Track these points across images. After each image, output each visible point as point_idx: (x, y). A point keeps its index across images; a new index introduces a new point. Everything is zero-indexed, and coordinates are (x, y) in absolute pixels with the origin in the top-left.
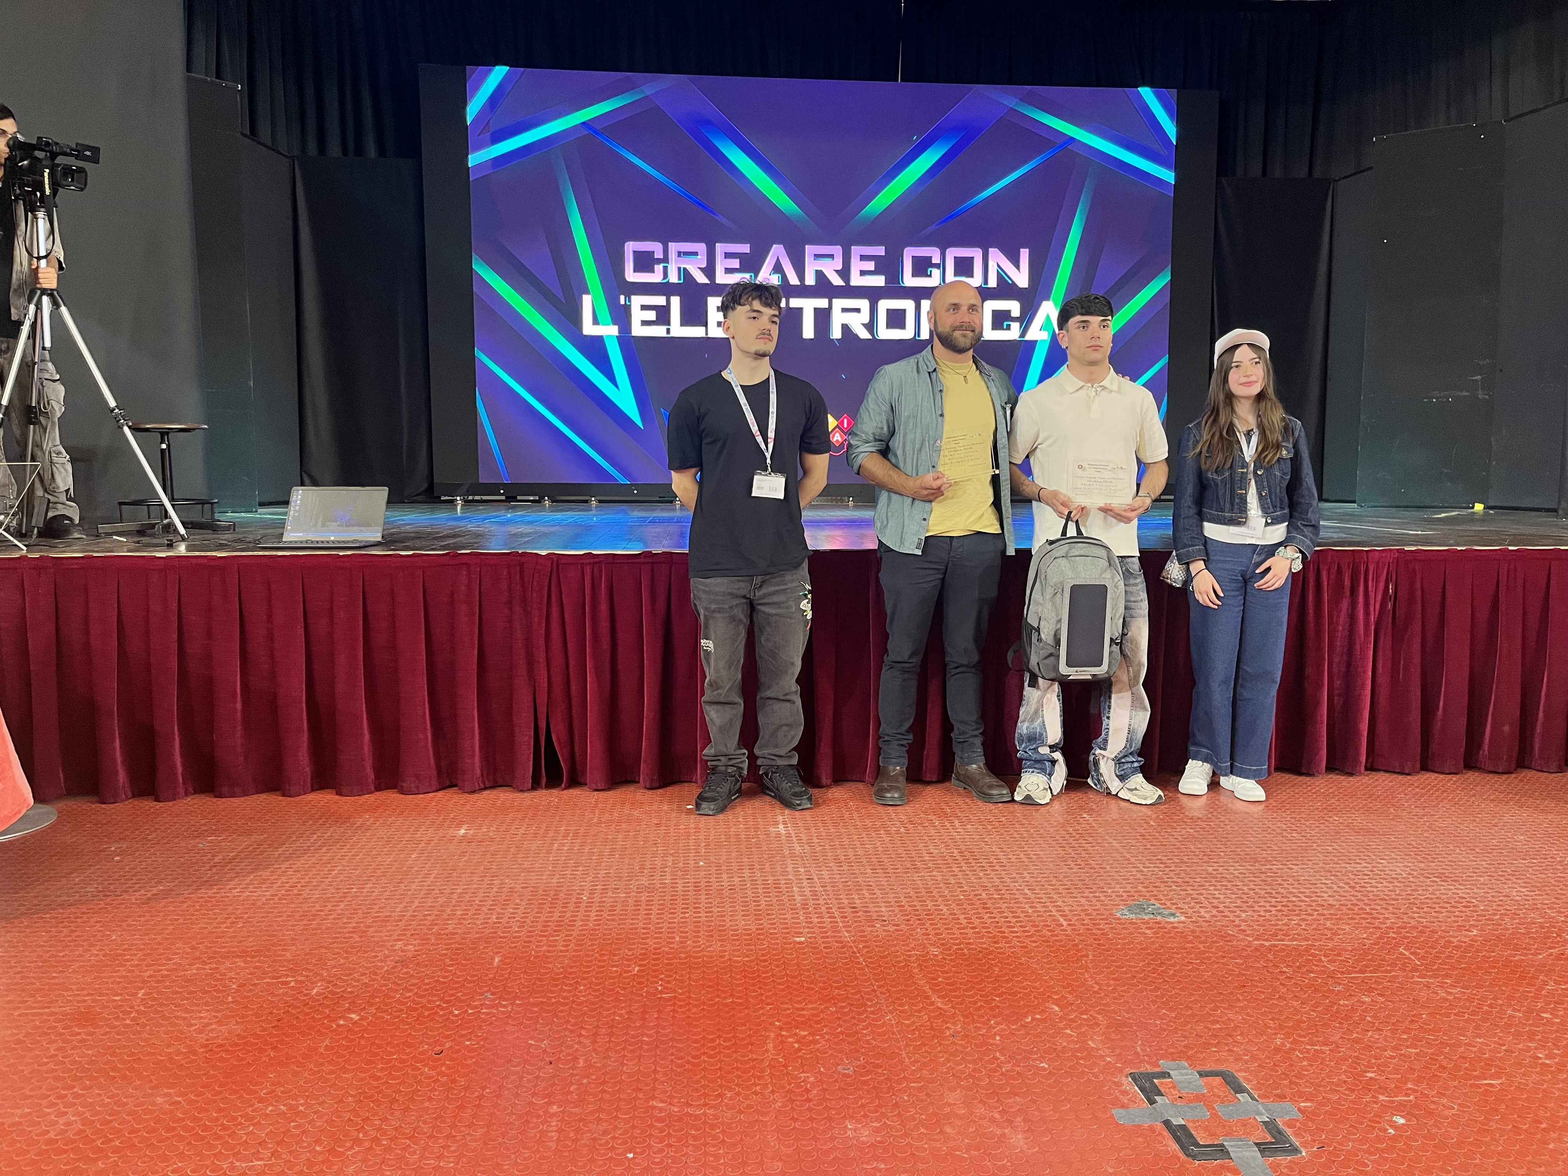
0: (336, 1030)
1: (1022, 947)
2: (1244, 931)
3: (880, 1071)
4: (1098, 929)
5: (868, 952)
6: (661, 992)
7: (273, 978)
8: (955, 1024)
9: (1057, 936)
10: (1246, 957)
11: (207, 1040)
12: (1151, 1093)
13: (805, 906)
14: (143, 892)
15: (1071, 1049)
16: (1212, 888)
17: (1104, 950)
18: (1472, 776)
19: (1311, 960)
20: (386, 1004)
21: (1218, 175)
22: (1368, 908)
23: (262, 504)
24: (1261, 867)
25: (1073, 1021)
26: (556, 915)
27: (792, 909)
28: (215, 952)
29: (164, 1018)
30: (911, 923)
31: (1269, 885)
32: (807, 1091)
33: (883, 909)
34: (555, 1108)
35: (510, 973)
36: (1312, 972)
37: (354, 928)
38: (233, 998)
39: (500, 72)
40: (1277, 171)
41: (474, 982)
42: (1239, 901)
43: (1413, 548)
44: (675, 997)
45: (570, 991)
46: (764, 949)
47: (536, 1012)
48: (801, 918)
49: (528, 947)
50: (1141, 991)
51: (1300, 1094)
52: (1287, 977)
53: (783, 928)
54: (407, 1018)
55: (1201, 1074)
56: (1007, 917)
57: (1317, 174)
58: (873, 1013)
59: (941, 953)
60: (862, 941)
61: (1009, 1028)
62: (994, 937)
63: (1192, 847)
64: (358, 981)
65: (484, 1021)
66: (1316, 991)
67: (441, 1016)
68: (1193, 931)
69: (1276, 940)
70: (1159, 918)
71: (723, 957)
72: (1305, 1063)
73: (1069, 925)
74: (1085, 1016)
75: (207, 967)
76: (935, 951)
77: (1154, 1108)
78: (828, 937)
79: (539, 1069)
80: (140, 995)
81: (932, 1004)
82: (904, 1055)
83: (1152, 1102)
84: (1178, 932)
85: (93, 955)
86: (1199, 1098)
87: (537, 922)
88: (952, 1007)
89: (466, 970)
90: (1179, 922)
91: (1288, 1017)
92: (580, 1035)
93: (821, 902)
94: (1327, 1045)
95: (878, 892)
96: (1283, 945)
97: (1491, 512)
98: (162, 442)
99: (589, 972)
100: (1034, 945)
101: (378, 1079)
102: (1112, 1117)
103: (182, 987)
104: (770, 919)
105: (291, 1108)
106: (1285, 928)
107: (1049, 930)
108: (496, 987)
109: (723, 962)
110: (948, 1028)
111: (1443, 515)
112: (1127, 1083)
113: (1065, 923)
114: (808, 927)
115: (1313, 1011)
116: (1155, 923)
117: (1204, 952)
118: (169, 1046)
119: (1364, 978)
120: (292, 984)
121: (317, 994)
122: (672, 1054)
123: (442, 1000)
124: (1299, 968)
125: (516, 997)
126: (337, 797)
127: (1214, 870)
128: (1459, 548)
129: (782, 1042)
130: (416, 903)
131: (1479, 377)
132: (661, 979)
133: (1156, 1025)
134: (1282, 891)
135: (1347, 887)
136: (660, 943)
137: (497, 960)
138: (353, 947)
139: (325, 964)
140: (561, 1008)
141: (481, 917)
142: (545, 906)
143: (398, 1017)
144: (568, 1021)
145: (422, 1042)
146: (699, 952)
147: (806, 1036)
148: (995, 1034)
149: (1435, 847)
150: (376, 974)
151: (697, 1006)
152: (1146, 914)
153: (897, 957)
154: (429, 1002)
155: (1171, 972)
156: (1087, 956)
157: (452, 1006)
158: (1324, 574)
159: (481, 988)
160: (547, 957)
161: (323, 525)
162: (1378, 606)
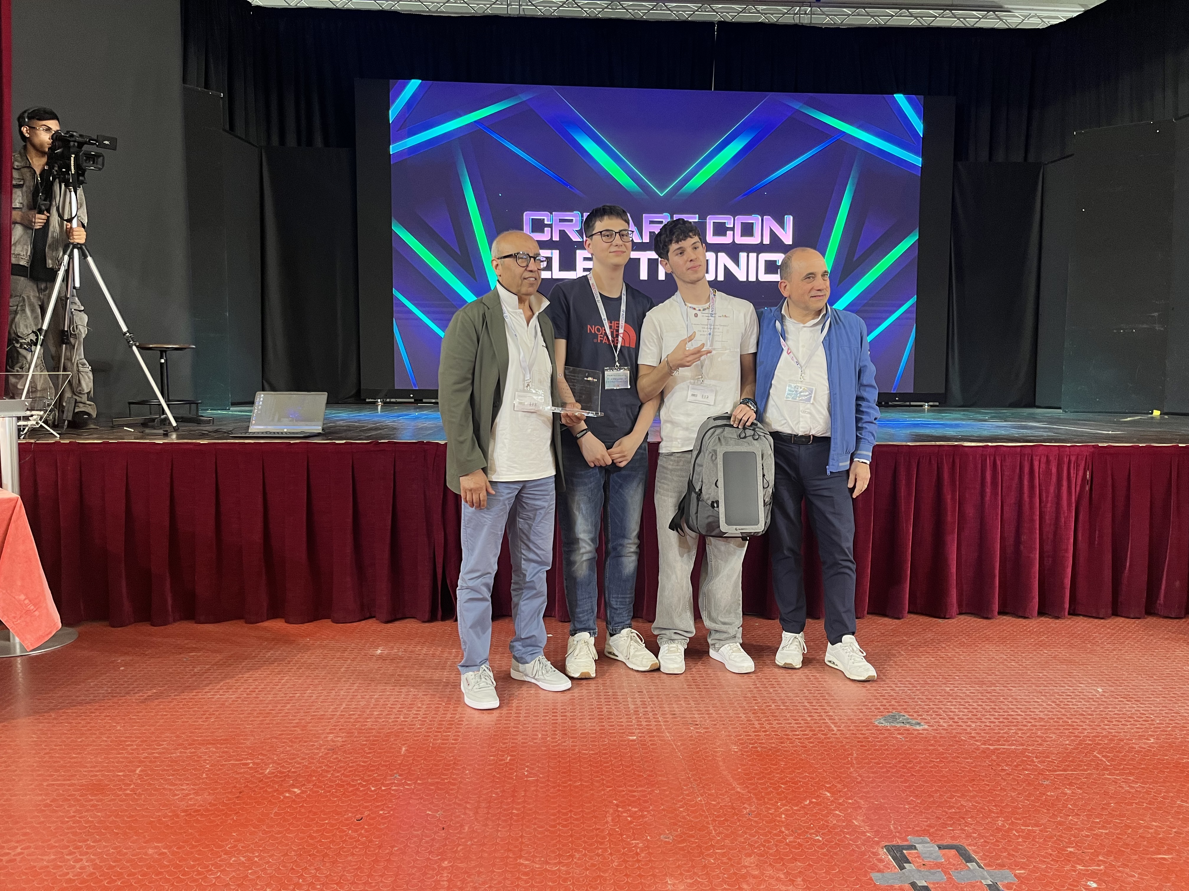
0: (283, 800)
1: (802, 747)
2: (974, 737)
3: (693, 840)
4: (862, 734)
5: (684, 748)
6: (527, 776)
7: (237, 760)
8: (750, 805)
9: (829, 738)
10: (975, 758)
11: (187, 807)
12: (901, 861)
13: (636, 712)
14: (141, 694)
15: (839, 826)
16: (949, 704)
17: (865, 750)
18: (1151, 620)
19: (1026, 761)
20: (320, 782)
21: (955, 160)
22: (1070, 721)
23: (234, 404)
24: (988, 688)
25: (840, 804)
26: (449, 715)
27: (627, 715)
28: (194, 740)
29: (156, 790)
30: (717, 726)
31: (993, 702)
32: (637, 854)
33: (695, 716)
34: (446, 864)
35: (413, 760)
36: (1026, 770)
37: (297, 723)
38: (207, 775)
39: (414, 84)
40: (1000, 157)
41: (386, 766)
42: (970, 715)
43: (1106, 445)
44: (537, 780)
45: (457, 774)
46: (605, 745)
47: (433, 790)
48: (634, 721)
49: (427, 740)
50: (894, 782)
51: (1017, 864)
52: (1007, 774)
53: (620, 729)
54: (336, 792)
55: (939, 848)
56: (791, 724)
57: (1031, 159)
58: (688, 795)
59: (741, 750)
60: (680, 740)
61: (792, 809)
62: (782, 738)
63: (933, 672)
64: (300, 763)
65: (393, 796)
66: (1029, 784)
67: (361, 791)
68: (934, 737)
69: (999, 745)
70: (908, 726)
71: (574, 750)
72: (1020, 840)
73: (838, 730)
74: (850, 801)
75: (188, 751)
76: (735, 748)
77: (904, 873)
78: (653, 737)
79: (435, 833)
80: (137, 772)
81: (733, 789)
82: (712, 828)
83: (902, 868)
84: (923, 737)
85: (103, 741)
86: (938, 865)
87: (434, 721)
88: (749, 792)
89: (380, 757)
90: (923, 730)
91: (1007, 804)
92: (466, 808)
93: (649, 709)
94: (1038, 826)
95: (693, 704)
96: (1004, 749)
97: (1166, 417)
98: (162, 358)
99: (473, 760)
100: (811, 745)
101: (313, 838)
102: (871, 879)
103: (170, 766)
104: (610, 722)
105: (249, 859)
106: (1006, 735)
107: (822, 734)
108: (404, 770)
109: (574, 754)
110: (745, 808)
111: (1129, 419)
112: (883, 853)
113: (835, 729)
114: (639, 729)
115: (1027, 800)
116: (905, 730)
117: (943, 753)
118: (160, 810)
119: (1066, 775)
120: (251, 765)
121: (269, 773)
122: (535, 824)
123: (362, 779)
124: (1016, 766)
125: (418, 778)
126: (286, 624)
127: (951, 690)
128: (1140, 445)
129: (619, 816)
130: (344, 706)
131: (1156, 314)
132: (527, 767)
133: (905, 809)
134: (1004, 707)
135: (1053, 705)
136: (526, 739)
137: (404, 749)
138: (296, 738)
139: (276, 751)
140: (451, 787)
141: (393, 716)
142: (440, 709)
143: (330, 792)
144: (456, 797)
145: (346, 811)
146: (556, 746)
147: (636, 812)
148: (782, 813)
149: (1123, 675)
150: (313, 759)
151: (554, 787)
152: (898, 723)
153: (707, 752)
154: (353, 780)
155: (917, 768)
156: (852, 754)
157: (371, 784)
158: (1036, 463)
159: (392, 770)
160: (441, 748)
161: (279, 420)
162: (1078, 489)
